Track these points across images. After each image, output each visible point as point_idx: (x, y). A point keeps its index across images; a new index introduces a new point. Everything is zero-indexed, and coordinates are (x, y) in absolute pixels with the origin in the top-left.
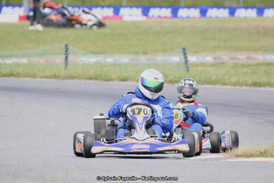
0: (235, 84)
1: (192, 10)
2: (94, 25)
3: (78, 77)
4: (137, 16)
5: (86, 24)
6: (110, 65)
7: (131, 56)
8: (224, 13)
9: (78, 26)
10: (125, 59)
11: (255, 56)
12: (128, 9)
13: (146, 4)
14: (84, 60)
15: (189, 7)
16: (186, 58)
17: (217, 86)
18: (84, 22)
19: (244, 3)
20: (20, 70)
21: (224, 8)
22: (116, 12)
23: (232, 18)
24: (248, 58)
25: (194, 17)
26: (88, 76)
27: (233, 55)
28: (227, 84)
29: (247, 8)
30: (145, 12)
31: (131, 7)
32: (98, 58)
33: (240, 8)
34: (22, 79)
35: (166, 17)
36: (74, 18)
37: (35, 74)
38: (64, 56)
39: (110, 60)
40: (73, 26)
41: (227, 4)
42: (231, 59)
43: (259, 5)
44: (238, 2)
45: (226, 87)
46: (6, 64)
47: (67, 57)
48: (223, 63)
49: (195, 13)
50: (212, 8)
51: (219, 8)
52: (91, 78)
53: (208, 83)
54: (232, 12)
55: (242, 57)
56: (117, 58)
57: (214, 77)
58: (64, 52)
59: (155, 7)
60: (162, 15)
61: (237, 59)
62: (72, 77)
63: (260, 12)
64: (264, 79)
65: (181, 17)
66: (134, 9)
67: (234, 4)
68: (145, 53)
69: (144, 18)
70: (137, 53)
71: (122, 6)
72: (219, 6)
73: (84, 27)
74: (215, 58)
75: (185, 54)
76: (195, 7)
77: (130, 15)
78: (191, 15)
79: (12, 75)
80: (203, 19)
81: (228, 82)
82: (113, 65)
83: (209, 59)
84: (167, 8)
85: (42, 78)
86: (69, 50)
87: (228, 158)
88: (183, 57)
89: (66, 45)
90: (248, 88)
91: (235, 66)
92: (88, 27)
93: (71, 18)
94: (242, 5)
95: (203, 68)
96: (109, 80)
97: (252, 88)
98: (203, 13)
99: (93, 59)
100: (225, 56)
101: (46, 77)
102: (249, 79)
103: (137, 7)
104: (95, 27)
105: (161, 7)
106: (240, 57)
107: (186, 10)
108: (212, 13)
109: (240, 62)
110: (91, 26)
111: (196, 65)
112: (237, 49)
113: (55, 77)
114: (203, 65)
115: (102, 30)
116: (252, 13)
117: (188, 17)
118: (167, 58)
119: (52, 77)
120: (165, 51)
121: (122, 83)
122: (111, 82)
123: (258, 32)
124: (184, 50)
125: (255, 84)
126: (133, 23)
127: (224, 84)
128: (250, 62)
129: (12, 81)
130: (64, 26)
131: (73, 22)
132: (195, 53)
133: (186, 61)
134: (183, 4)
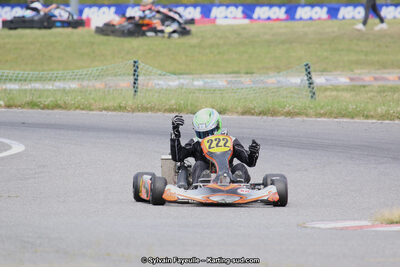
0: (383, 117)
1: (317, 9)
2: (174, 32)
3: (152, 109)
4: (235, 18)
5: (162, 31)
6: (200, 90)
7: (230, 78)
10: (221, 82)
12: (223, 9)
14: (161, 83)
15: (312, 6)
16: (310, 78)
17: (356, 120)
18: (159, 28)
20: (69, 99)
22: (206, 13)
25: (319, 19)
26: (167, 107)
27: (378, 74)
28: (372, 117)
29: (396, 6)
30: (248, 13)
31: (228, 6)
32: (182, 81)
33: (388, 5)
34: (72, 112)
35: (278, 19)
37: (91, 105)
38: (132, 78)
39: (198, 83)
40: (143, 34)
42: (376, 79)
45: (370, 121)
46: (48, 90)
47: (136, 80)
48: (364, 86)
49: (321, 13)
50: (346, 5)
51: (356, 5)
52: (171, 110)
53: (343, 116)
55: (392, 76)
56: (209, 81)
57: (351, 107)
58: (132, 72)
59: (262, 5)
60: (273, 17)
61: (385, 79)
62: (146, 110)
65: (301, 19)
66: (232, 9)
68: (247, 73)
69: (246, 21)
70: (237, 72)
71: (213, 5)
72: (356, 3)
73: (160, 34)
74: (352, 79)
75: (309, 73)
76: (321, 6)
77: (226, 17)
78: (315, 17)
79: (57, 106)
80: (333, 22)
81: (372, 113)
82: (204, 90)
83: (343, 80)
84: (280, 6)
85: (101, 110)
86: (139, 70)
87: (377, 226)
88: (306, 78)
89: (135, 62)
91: (382, 91)
92: (166, 35)
93: (141, 22)
94: (389, 1)
95: (334, 93)
98: (333, 13)
99: (174, 82)
100: (367, 76)
101: (106, 109)
103: (237, 6)
104: (176, 35)
105: (271, 6)
106: (389, 77)
107: (308, 9)
109: (390, 84)
110: (170, 34)
111: (324, 89)
112: (384, 66)
113: (120, 108)
114: (336, 88)
115: (186, 40)
117: (311, 19)
118: (282, 79)
119: (115, 110)
120: (278, 69)
124: (307, 67)
126: (232, 28)
127: (367, 117)
129: (57, 115)
130: (130, 34)
131: (144, 28)
132: (324, 71)
133: (311, 84)
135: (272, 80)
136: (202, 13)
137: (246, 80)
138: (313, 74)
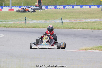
0: (78, 28)
2: (32, 11)
3: (30, 27)
7: (45, 21)
10: (43, 22)
11: (82, 20)
13: (47, 5)
14: (31, 22)
16: (62, 21)
17: (72, 29)
20: (12, 25)
21: (71, 6)
23: (73, 9)
24: (80, 21)
25: (61, 9)
29: (77, 6)
30: (47, 8)
33: (75, 6)
35: (53, 9)
39: (38, 22)
40: (26, 12)
41: (71, 4)
42: (75, 21)
43: (81, 5)
44: (75, 4)
48: (73, 22)
49: (62, 7)
51: (69, 6)
52: (34, 28)
53: (69, 28)
55: (78, 20)
57: (71, 27)
58: (25, 20)
62: (28, 27)
64: (87, 27)
65: (58, 9)
73: (29, 12)
74: (70, 21)
80: (64, 9)
81: (75, 28)
82: (40, 23)
83: (68, 21)
84: (53, 6)
89: (25, 18)
90: (82, 30)
91: (76, 23)
93: (25, 9)
95: (67, 24)
97: (83, 30)
98: (64, 7)
99: (33, 22)
100: (73, 20)
101: (20, 27)
102: (82, 27)
105: (51, 6)
107: (59, 7)
109: (78, 22)
111: (65, 23)
112: (76, 18)
113: (23, 27)
114: (67, 23)
115: (35, 13)
120: (54, 19)
121: (43, 29)
122: (40, 29)
123: (82, 13)
124: (61, 18)
125: (84, 28)
127: (74, 29)
132: (64, 19)
134: (58, 5)
135: (53, 21)
137: (48, 21)
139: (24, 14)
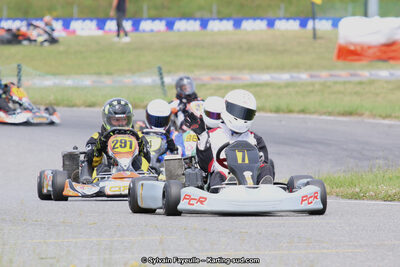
1: (157, 22)
4: (90, 29)
5: (35, 41)
7: (95, 78)
8: (194, 26)
9: (25, 43)
10: (87, 81)
11: (240, 76)
12: (80, 22)
13: (102, 16)
15: (153, 19)
16: (162, 78)
18: (33, 38)
19: (219, 12)
21: (195, 20)
22: (66, 25)
23: (204, 32)
24: (232, 79)
25: (159, 31)
27: (215, 74)
29: (221, 19)
31: (84, 20)
33: (214, 19)
36: (21, 33)
39: (69, 82)
40: (19, 42)
41: (198, 15)
42: (213, 79)
43: (235, 16)
44: (211, 12)
47: (19, 80)
48: (204, 85)
49: (160, 26)
50: (180, 19)
51: (188, 19)
52: (50, 104)
54: (204, 25)
55: (225, 77)
56: (76, 81)
58: (16, 73)
61: (219, 79)
63: (237, 24)
65: (144, 31)
66: (88, 22)
67: (206, 15)
68: (109, 74)
69: (100, 32)
70: (99, 74)
71: (72, 19)
72: (188, 17)
73: (33, 43)
75: (161, 74)
76: (161, 19)
77: (83, 29)
78: (156, 29)
80: (170, 33)
82: (76, 88)
84: (127, 20)
86: (22, 71)
88: (159, 78)
89: (19, 66)
92: (38, 43)
94: (215, 16)
96: (73, 106)
98: (170, 25)
99: (49, 82)
100: (205, 77)
103: (91, 20)
104: (46, 44)
106: (223, 77)
107: (149, 22)
108: (180, 25)
110: (42, 43)
112: (217, 68)
115: (54, 47)
116: (228, 25)
117: (152, 31)
120: (132, 72)
121: (88, 109)
122: (75, 109)
123: (240, 48)
124: (160, 69)
126: (92, 39)
128: (234, 82)
131: (20, 38)
132: (169, 72)
133: (163, 83)
134: (145, 15)
135: (128, 80)
136: (64, 25)
137: (107, 80)
138: (164, 74)
139: (13, 49)
